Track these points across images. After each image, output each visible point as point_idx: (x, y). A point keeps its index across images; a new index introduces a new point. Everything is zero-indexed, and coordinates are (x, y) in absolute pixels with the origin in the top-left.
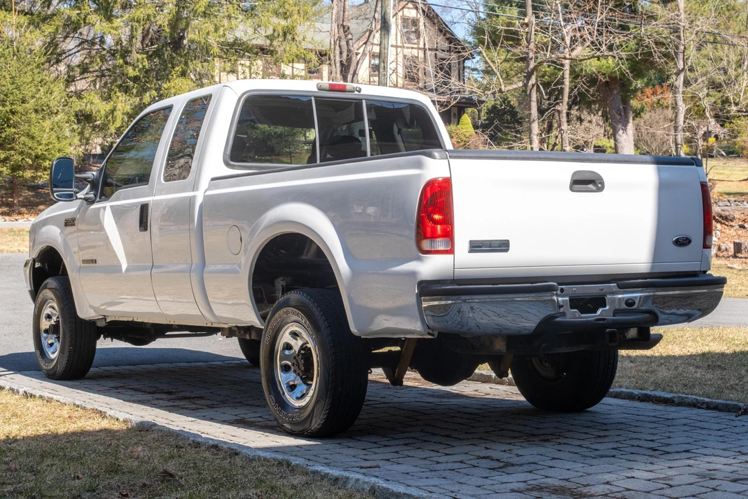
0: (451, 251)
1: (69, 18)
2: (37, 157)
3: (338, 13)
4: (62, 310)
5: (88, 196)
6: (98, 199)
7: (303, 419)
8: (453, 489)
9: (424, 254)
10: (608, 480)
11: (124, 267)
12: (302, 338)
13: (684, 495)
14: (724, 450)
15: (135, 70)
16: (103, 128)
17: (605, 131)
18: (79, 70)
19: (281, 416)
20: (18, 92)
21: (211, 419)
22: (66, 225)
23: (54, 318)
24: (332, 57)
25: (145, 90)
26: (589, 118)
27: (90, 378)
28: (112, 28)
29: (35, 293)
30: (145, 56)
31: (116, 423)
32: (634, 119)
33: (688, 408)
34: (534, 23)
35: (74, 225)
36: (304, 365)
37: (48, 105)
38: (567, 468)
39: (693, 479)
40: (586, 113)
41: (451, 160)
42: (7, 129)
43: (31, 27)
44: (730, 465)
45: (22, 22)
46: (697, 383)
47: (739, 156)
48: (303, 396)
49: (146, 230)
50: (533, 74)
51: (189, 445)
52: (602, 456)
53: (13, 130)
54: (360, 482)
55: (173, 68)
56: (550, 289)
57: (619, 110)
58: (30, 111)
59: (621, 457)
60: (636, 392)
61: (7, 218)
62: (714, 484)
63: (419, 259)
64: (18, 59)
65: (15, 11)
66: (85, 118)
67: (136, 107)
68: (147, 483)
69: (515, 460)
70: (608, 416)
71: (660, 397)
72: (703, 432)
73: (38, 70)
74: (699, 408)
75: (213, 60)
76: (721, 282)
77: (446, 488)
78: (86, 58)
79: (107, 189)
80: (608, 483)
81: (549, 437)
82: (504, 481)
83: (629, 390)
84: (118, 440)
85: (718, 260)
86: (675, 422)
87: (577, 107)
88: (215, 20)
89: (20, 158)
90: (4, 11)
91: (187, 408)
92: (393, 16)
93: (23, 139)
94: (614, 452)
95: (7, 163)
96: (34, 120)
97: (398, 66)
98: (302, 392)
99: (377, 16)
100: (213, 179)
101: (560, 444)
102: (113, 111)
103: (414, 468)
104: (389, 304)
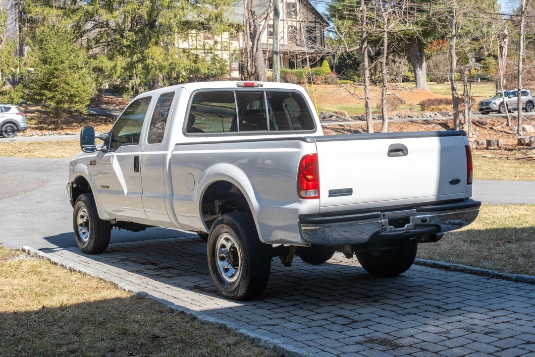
0: (318, 197)
1: (87, 11)
2: (71, 95)
3: (248, 4)
4: (90, 214)
5: (103, 148)
6: (109, 150)
7: (232, 290)
8: (321, 343)
9: (302, 199)
10: (413, 333)
11: (126, 192)
12: (231, 242)
13: (457, 346)
14: (480, 307)
15: (127, 41)
16: (110, 76)
17: (409, 68)
18: (94, 42)
19: (220, 287)
20: (58, 57)
21: (179, 286)
22: (91, 164)
23: (86, 218)
24: (245, 31)
25: (134, 54)
26: (399, 61)
27: (107, 253)
28: (113, 17)
29: (74, 202)
30: (133, 33)
31: (124, 293)
32: (426, 61)
33: (459, 273)
34: (366, 9)
35: (95, 165)
36: (233, 258)
37: (76, 64)
38: (388, 324)
39: (462, 332)
40: (398, 58)
41: (317, 143)
42: (53, 80)
43: (65, 17)
44: (483, 320)
45: (59, 14)
46: (464, 254)
47: (489, 81)
48: (232, 276)
49: (138, 171)
50: (365, 41)
51: (167, 310)
52: (409, 314)
53: (56, 80)
54: (268, 343)
55: (150, 40)
56: (377, 216)
57: (417, 56)
58: (66, 68)
59: (420, 314)
60: (429, 261)
61: (55, 132)
62: (474, 336)
63: (300, 202)
64: (58, 37)
65: (55, 7)
66: (98, 70)
67: (129, 63)
68: (144, 342)
69: (357, 318)
70: (412, 280)
71: (442, 265)
72: (468, 292)
73: (70, 43)
74: (466, 273)
75: (174, 34)
76: (478, 204)
77: (317, 342)
78: (98, 35)
79: (114, 144)
80: (412, 336)
81: (377, 298)
82: (351, 335)
83: (424, 260)
84: (126, 306)
85: (477, 151)
86: (451, 285)
87: (393, 54)
88: (174, 10)
89: (61, 96)
90: (48, 8)
91: (165, 277)
92: (281, 2)
93: (62, 85)
94: (416, 310)
95: (53, 99)
96: (68, 73)
97: (285, 35)
98: (232, 273)
99: (271, 4)
100: (177, 144)
101: (384, 304)
102: (115, 67)
103: (299, 325)
104: (281, 224)
